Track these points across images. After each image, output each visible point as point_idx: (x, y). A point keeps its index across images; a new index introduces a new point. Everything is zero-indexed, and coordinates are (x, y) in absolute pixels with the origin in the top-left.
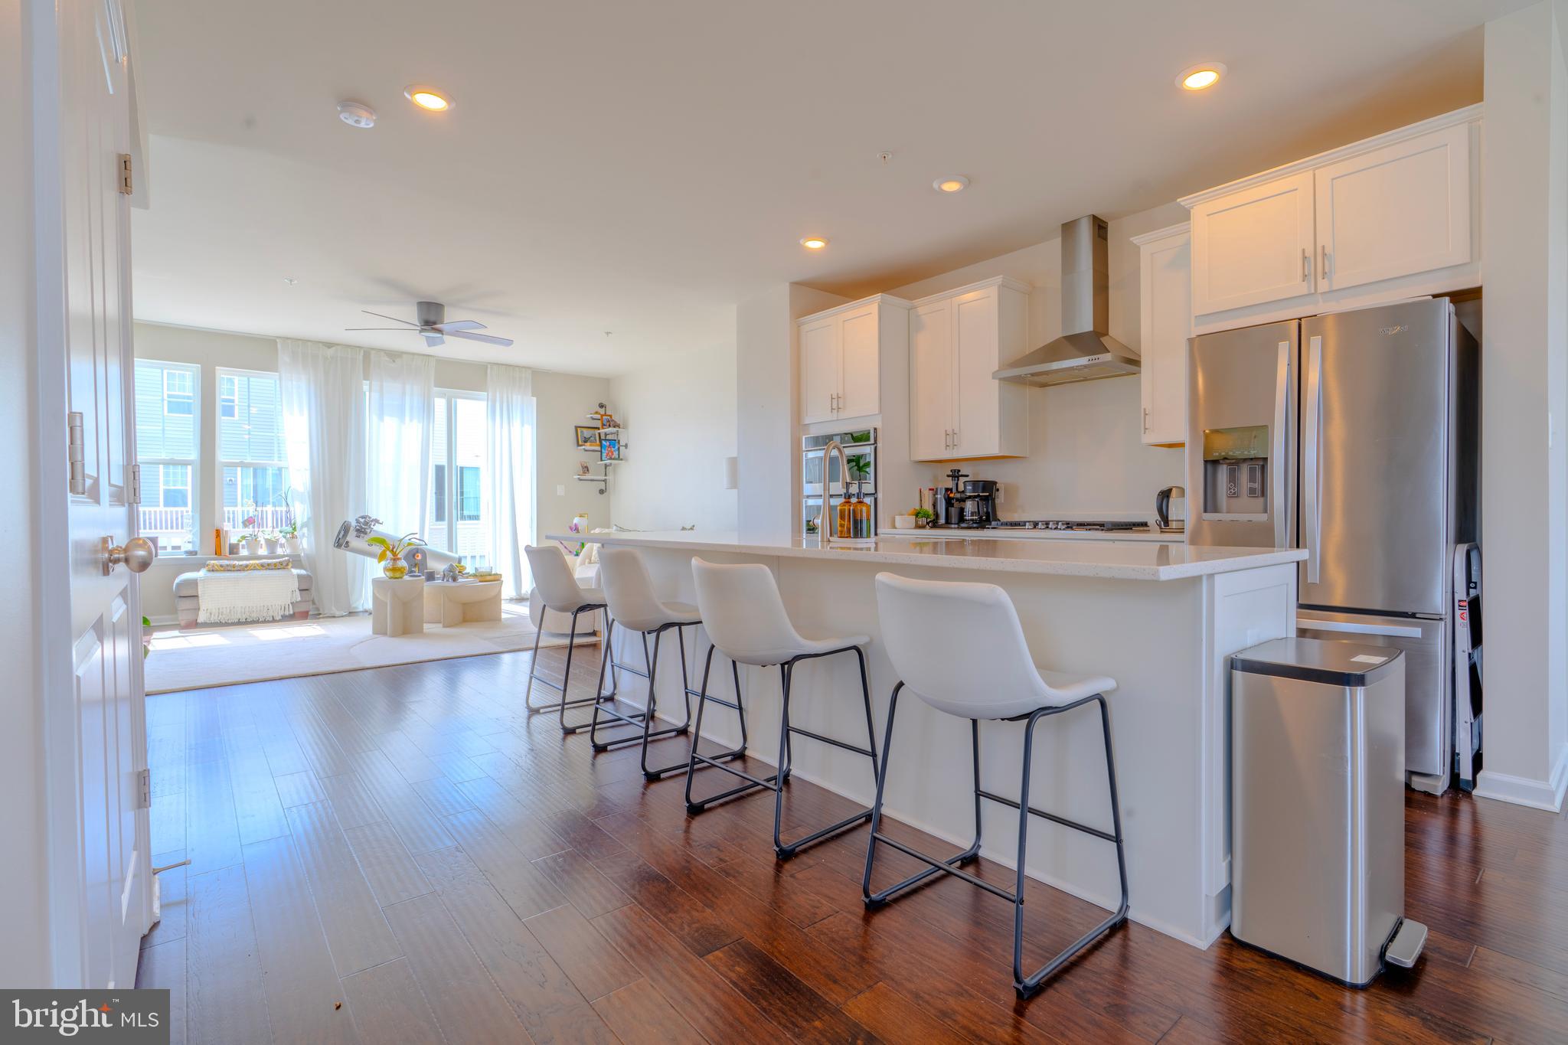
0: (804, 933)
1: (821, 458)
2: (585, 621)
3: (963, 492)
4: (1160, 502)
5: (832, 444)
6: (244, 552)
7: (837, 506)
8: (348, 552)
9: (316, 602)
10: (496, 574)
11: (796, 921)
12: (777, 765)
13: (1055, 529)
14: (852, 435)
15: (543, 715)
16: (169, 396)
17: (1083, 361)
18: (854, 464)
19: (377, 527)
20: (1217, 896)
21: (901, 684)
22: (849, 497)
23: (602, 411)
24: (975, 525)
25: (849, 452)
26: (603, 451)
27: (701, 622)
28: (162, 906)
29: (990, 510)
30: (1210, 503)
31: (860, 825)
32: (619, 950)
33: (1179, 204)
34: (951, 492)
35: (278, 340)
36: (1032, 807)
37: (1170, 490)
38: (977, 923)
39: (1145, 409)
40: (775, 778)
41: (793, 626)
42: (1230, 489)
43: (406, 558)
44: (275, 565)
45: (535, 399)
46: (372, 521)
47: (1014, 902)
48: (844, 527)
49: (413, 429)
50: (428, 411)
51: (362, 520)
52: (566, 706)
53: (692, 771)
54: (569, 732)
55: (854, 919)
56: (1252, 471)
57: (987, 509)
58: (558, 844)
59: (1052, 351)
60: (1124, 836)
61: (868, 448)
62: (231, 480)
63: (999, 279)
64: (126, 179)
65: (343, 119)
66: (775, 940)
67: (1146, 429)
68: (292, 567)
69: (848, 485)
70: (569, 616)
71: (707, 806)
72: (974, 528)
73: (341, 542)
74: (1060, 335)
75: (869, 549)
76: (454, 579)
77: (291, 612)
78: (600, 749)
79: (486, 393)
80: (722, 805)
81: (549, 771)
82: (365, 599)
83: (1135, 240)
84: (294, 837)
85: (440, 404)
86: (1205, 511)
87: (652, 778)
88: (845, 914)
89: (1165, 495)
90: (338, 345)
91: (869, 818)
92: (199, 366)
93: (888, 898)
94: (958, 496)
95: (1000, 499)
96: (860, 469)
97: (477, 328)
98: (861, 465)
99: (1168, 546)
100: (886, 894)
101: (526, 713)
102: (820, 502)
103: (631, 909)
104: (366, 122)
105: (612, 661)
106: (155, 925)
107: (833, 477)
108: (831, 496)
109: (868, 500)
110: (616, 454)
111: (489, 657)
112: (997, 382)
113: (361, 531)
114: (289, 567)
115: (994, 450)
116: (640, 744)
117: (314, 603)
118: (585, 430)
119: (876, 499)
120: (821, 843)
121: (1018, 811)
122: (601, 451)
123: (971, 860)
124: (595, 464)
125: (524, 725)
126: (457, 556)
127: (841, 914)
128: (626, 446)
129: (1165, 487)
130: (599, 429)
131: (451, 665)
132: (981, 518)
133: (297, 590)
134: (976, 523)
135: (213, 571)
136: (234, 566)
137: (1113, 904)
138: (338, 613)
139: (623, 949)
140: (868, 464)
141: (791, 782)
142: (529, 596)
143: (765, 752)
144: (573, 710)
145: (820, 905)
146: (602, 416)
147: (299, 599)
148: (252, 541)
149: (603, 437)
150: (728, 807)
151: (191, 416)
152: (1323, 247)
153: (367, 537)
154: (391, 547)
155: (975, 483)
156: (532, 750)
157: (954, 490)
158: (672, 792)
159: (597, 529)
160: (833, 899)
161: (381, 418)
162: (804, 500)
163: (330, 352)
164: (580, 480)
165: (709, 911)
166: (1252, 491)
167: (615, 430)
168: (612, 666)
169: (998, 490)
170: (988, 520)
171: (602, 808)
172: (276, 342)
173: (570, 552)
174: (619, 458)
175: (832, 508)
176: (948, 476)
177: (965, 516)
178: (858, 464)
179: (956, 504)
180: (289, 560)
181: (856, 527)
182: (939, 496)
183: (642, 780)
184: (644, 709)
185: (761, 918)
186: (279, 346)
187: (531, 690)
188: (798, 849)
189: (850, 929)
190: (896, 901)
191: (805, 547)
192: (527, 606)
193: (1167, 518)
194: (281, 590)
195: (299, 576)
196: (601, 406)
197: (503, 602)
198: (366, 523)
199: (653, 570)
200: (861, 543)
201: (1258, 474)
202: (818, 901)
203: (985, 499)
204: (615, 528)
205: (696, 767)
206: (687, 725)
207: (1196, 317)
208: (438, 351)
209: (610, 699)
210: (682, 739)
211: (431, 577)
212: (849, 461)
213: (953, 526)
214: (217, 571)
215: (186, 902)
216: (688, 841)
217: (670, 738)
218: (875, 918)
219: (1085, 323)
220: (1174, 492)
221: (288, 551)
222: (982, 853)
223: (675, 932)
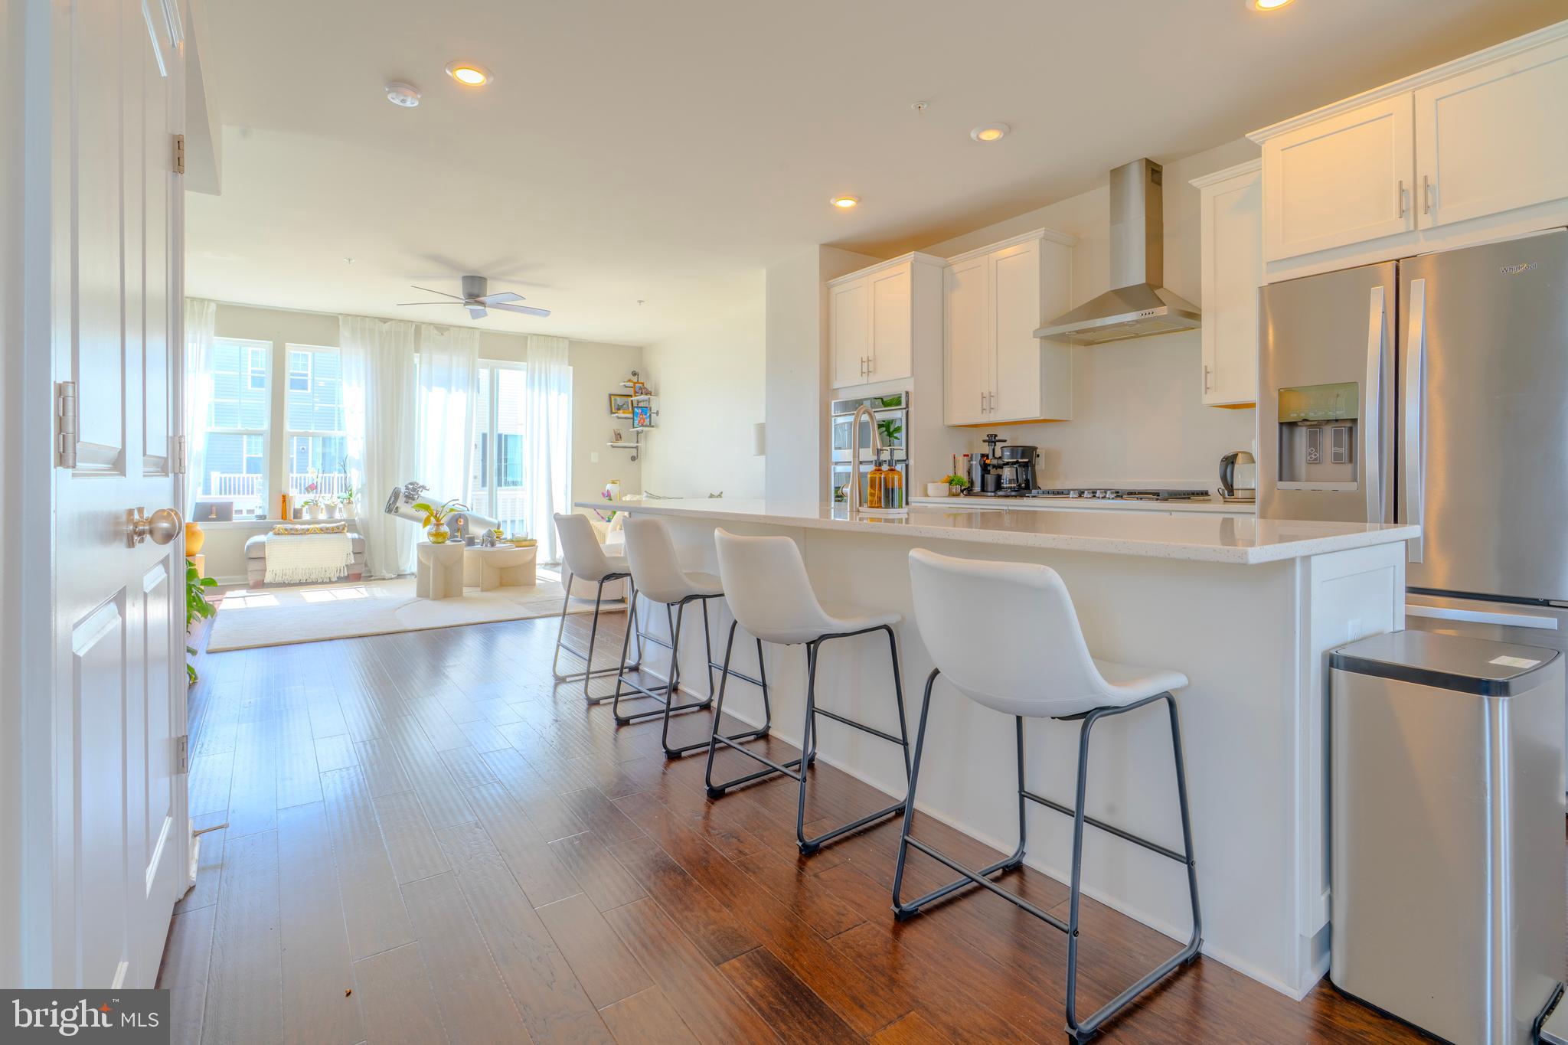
0: (828, 944)
1: (851, 424)
2: (611, 589)
3: (1000, 458)
4: (1223, 469)
5: (862, 408)
6: (306, 517)
7: (867, 473)
8: (398, 517)
9: (369, 565)
10: (531, 540)
11: (820, 929)
12: (801, 747)
13: (1103, 498)
14: (882, 399)
15: (569, 684)
16: (253, 372)
17: (1131, 316)
18: (884, 429)
19: (423, 494)
20: (1313, 938)
21: (936, 672)
22: (880, 465)
23: (635, 379)
24: (1013, 493)
25: (882, 416)
26: (635, 418)
27: (722, 595)
28: (199, 870)
29: (1030, 477)
30: (1286, 470)
31: (889, 820)
32: (631, 950)
33: (1248, 140)
34: (988, 458)
35: (340, 317)
36: (1089, 816)
37: (1235, 456)
38: (1022, 946)
39: (1206, 367)
40: (798, 762)
41: (818, 600)
42: (1310, 454)
43: (449, 524)
44: (333, 528)
45: (571, 368)
46: (419, 487)
47: (1067, 933)
48: (874, 496)
49: (459, 399)
50: (472, 381)
51: (410, 486)
52: (591, 676)
53: (713, 750)
54: (593, 703)
55: (883, 931)
56: (1337, 434)
57: (1027, 476)
58: (575, 825)
59: (1099, 306)
60: (1197, 856)
61: (899, 412)
62: (303, 449)
63: (1041, 232)
64: (179, 159)
65: (390, 99)
66: (796, 950)
67: (1207, 388)
68: (347, 532)
69: (879, 452)
70: (596, 584)
71: (727, 790)
72: (1012, 496)
73: (392, 508)
74: (1109, 290)
75: (900, 521)
76: (493, 545)
77: (346, 574)
78: (622, 723)
79: (526, 364)
80: (743, 790)
81: (572, 744)
82: (411, 563)
83: (1195, 182)
84: (326, 803)
85: (484, 374)
86: (1281, 479)
87: (673, 756)
88: (873, 925)
89: (1230, 461)
90: (392, 320)
91: (900, 812)
92: (271, 342)
93: (920, 908)
94: (995, 462)
95: (1041, 465)
96: (890, 434)
97: (517, 300)
98: (891, 430)
99: (1232, 519)
100: (917, 904)
101: (552, 681)
102: (849, 469)
103: (646, 903)
104: (411, 102)
105: (637, 631)
106: (191, 889)
107: (863, 443)
108: (861, 463)
109: (900, 467)
110: (647, 422)
111: (523, 622)
112: (1038, 340)
113: (409, 498)
114: (345, 531)
115: (1035, 413)
116: (662, 718)
117: (366, 565)
118: (618, 399)
119: (907, 466)
120: (847, 839)
121: (1073, 820)
122: (633, 419)
123: (1014, 868)
124: (629, 431)
125: (551, 694)
126: (496, 522)
127: (869, 924)
128: (657, 413)
129: (1229, 452)
130: (631, 396)
131: (489, 628)
132: (1020, 485)
133: (351, 553)
134: (1016, 491)
135: (279, 534)
136: (297, 530)
137: (1183, 934)
138: (388, 576)
139: (635, 949)
140: (898, 429)
141: (815, 767)
142: (561, 562)
143: (789, 732)
144: (599, 680)
145: (846, 912)
146: (635, 383)
147: (353, 562)
148: (313, 505)
149: (635, 405)
150: (750, 792)
151: (264, 389)
152: (1426, 177)
153: (414, 503)
154: (435, 512)
155: (1013, 449)
156: (557, 721)
157: (991, 456)
158: (692, 770)
159: (629, 495)
160: (860, 906)
161: (429, 388)
162: (833, 466)
163: (386, 327)
164: (613, 447)
165: (726, 910)
166: (1337, 457)
167: (647, 397)
168: (638, 636)
169: (1038, 456)
170: (1027, 487)
171: (623, 787)
172: (338, 319)
173: (602, 518)
174: (650, 426)
175: (862, 475)
176: (984, 441)
177: (1003, 483)
178: (888, 430)
179: (993, 471)
180: (345, 525)
181: (887, 496)
182: (974, 463)
183: (663, 758)
184: (666, 680)
185: (780, 922)
186: (340, 323)
187: (559, 657)
188: (822, 845)
189: (878, 943)
190: (929, 912)
191: (833, 518)
192: (558, 572)
193: (1232, 486)
194: (336, 553)
195: (354, 540)
196: (634, 374)
197: (537, 567)
198: (414, 490)
199: (677, 540)
200: (893, 513)
201: (1345, 437)
202: (844, 907)
203: (1025, 465)
204: (645, 494)
205: (717, 746)
206: (711, 700)
207: (1268, 263)
208: (482, 323)
209: (635, 669)
210: (705, 714)
211: (471, 542)
212: (880, 426)
213: (989, 494)
214: (282, 534)
215: (222, 866)
216: (707, 828)
217: (693, 712)
218: (905, 931)
219: (1136, 274)
220: (1240, 459)
221: (345, 516)
222: (1026, 861)
223: (689, 933)
